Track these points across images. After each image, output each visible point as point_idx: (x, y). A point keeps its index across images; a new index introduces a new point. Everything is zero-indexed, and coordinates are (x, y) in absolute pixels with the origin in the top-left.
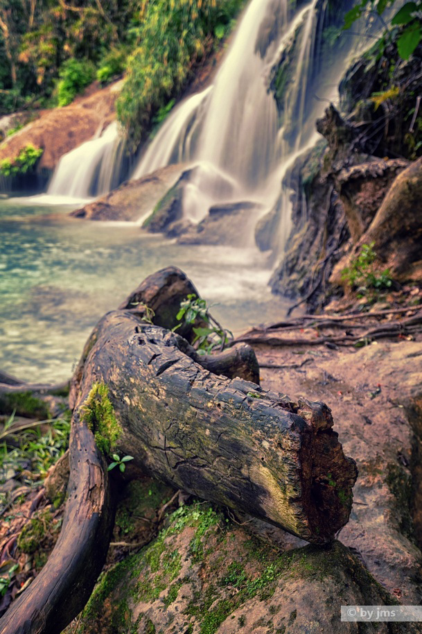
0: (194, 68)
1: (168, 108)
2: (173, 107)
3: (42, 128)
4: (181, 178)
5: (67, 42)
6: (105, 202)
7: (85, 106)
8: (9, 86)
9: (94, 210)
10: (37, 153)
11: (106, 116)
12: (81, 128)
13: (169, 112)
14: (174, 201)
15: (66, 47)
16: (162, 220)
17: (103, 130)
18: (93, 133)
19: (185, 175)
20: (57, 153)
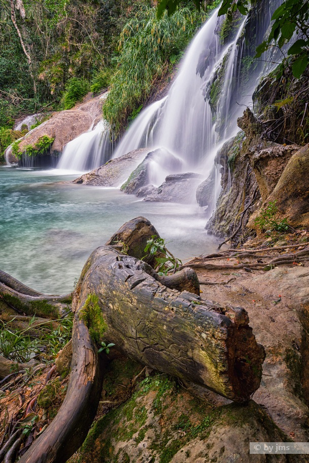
0: (155, 83)
1: (138, 110)
2: (141, 110)
3: (54, 123)
4: (147, 157)
5: (71, 66)
6: (96, 173)
7: (83, 109)
8: (32, 96)
9: (88, 179)
10: (50, 140)
11: (96, 116)
12: (79, 124)
13: (139, 113)
14: (143, 173)
15: (70, 70)
16: (134, 185)
17: (95, 125)
18: (88, 128)
19: (149, 155)
20: (63, 140)
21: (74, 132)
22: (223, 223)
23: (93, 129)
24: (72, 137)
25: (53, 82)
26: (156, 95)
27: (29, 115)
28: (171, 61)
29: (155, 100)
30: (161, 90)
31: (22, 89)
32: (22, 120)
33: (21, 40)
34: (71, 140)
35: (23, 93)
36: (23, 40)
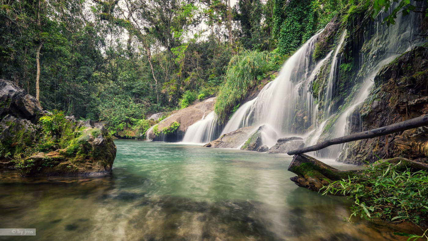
0: (249, 91)
1: (238, 106)
2: (240, 106)
3: (180, 115)
4: (259, 129)
5: (181, 86)
6: (220, 141)
7: (197, 107)
8: (155, 103)
9: (215, 144)
10: (178, 125)
11: (205, 111)
12: (196, 115)
13: (238, 108)
14: (258, 138)
15: (181, 88)
16: (254, 145)
17: (205, 116)
18: (201, 118)
19: (260, 128)
20: (186, 125)
21: (192, 120)
22: (359, 156)
23: (204, 119)
24: (191, 123)
25: (171, 95)
26: (249, 97)
27: (154, 113)
28: (258, 78)
29: (249, 101)
30: (252, 95)
31: (151, 98)
32: (150, 116)
33: (153, 71)
34: (191, 125)
35: (151, 101)
36: (154, 72)
